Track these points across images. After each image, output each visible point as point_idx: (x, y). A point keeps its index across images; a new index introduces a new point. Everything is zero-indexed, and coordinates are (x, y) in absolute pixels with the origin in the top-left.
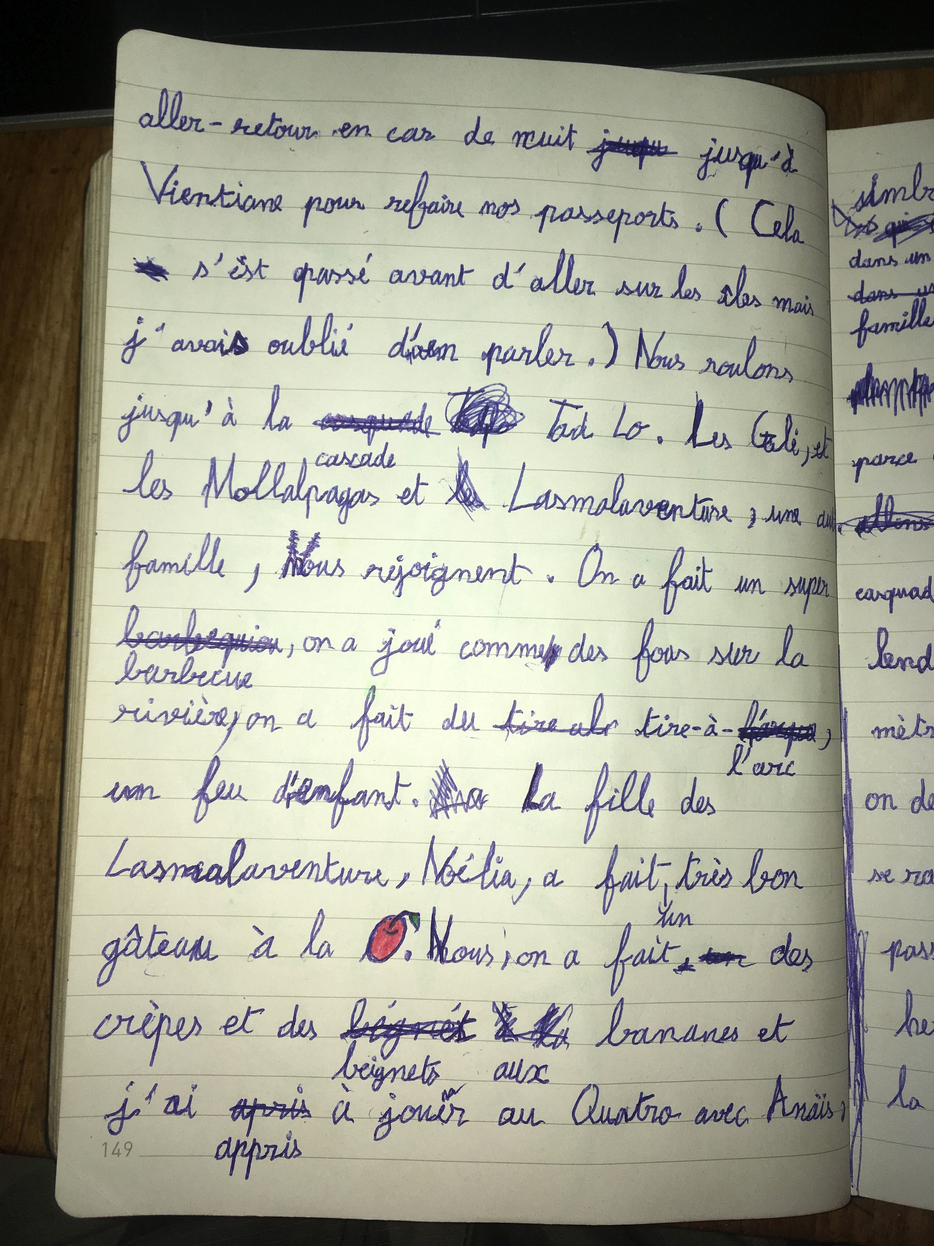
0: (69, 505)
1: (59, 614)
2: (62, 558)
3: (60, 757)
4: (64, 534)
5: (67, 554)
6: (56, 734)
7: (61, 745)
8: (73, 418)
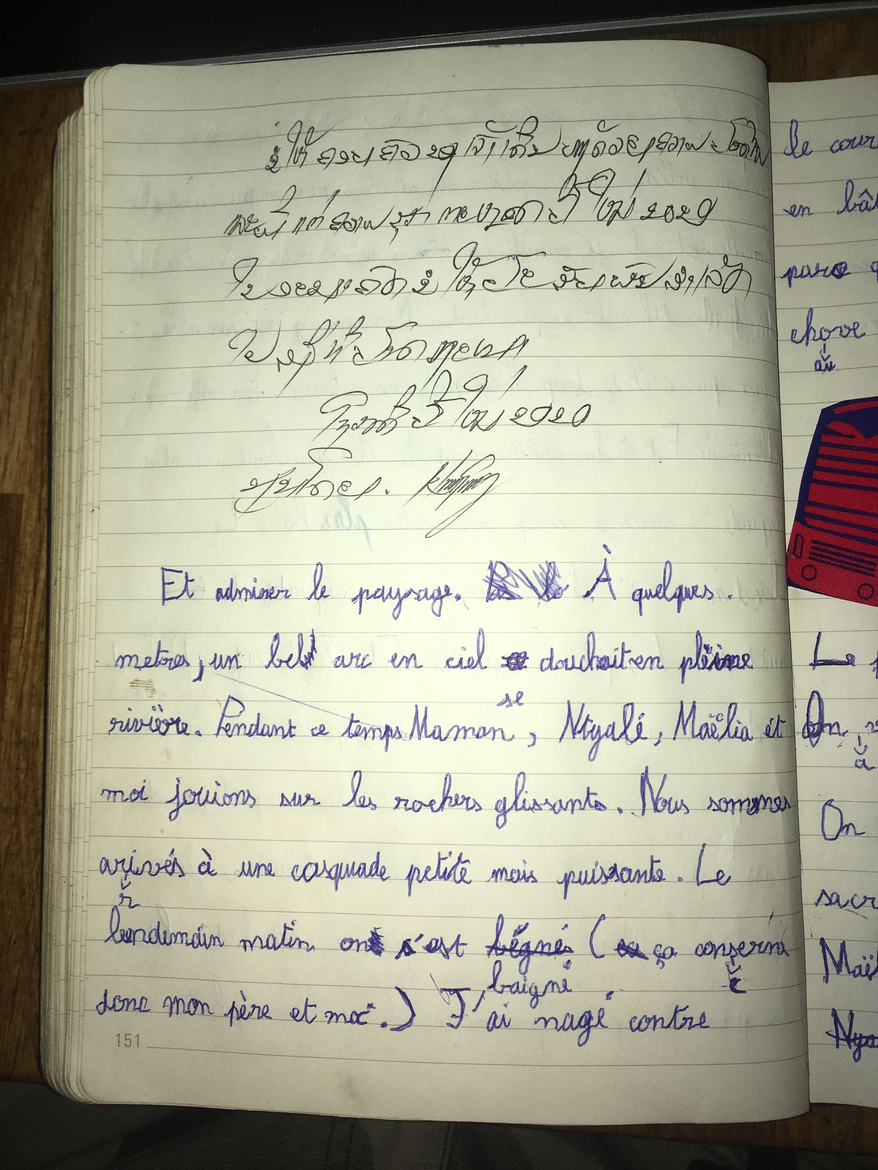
0: (45, 458)
1: (38, 563)
2: (40, 509)
3: (42, 701)
4: (41, 486)
5: (44, 506)
6: (38, 679)
7: (43, 690)
8: (46, 373)
